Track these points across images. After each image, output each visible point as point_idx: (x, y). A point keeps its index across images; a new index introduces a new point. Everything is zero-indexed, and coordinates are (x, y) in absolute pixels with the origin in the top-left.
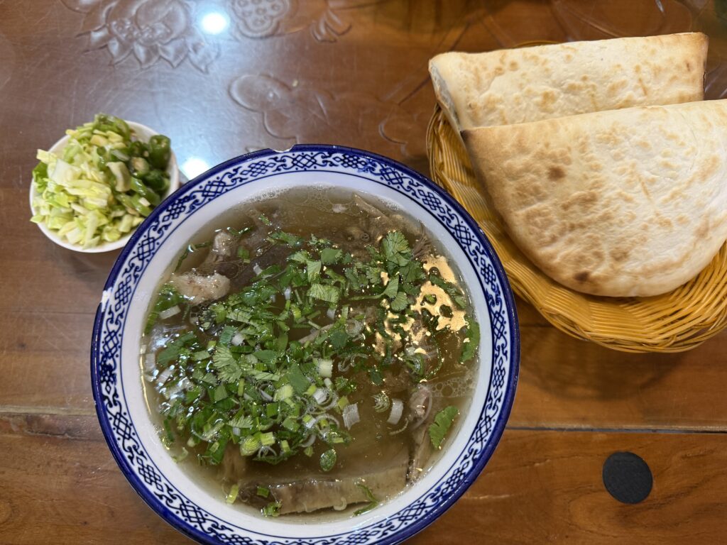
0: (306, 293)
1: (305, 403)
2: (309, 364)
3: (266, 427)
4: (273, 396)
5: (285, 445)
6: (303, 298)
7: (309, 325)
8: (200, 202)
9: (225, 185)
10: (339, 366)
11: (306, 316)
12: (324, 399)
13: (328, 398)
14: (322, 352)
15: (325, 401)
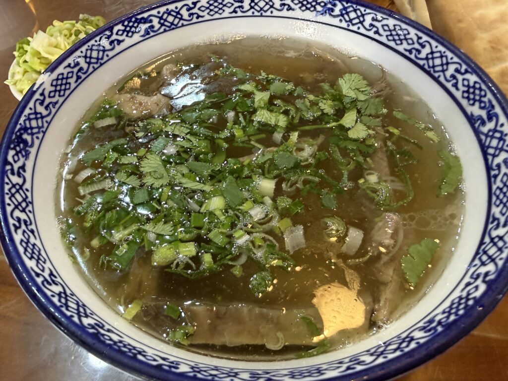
0: (251, 117)
1: (238, 217)
2: (248, 180)
3: (188, 236)
4: (201, 206)
5: (207, 258)
6: (247, 120)
7: (252, 145)
8: (155, 29)
9: (181, 19)
10: (284, 185)
11: (249, 136)
12: (263, 216)
13: (267, 216)
14: (264, 170)
15: (263, 219)
